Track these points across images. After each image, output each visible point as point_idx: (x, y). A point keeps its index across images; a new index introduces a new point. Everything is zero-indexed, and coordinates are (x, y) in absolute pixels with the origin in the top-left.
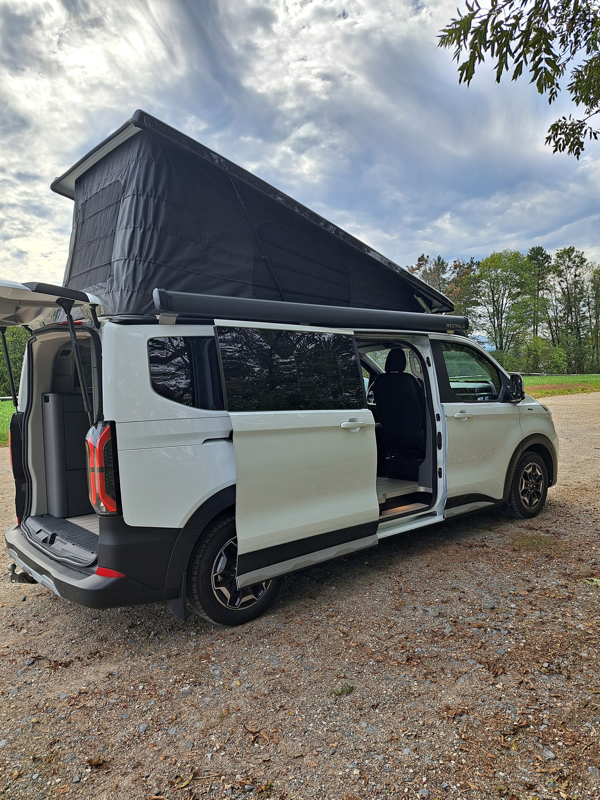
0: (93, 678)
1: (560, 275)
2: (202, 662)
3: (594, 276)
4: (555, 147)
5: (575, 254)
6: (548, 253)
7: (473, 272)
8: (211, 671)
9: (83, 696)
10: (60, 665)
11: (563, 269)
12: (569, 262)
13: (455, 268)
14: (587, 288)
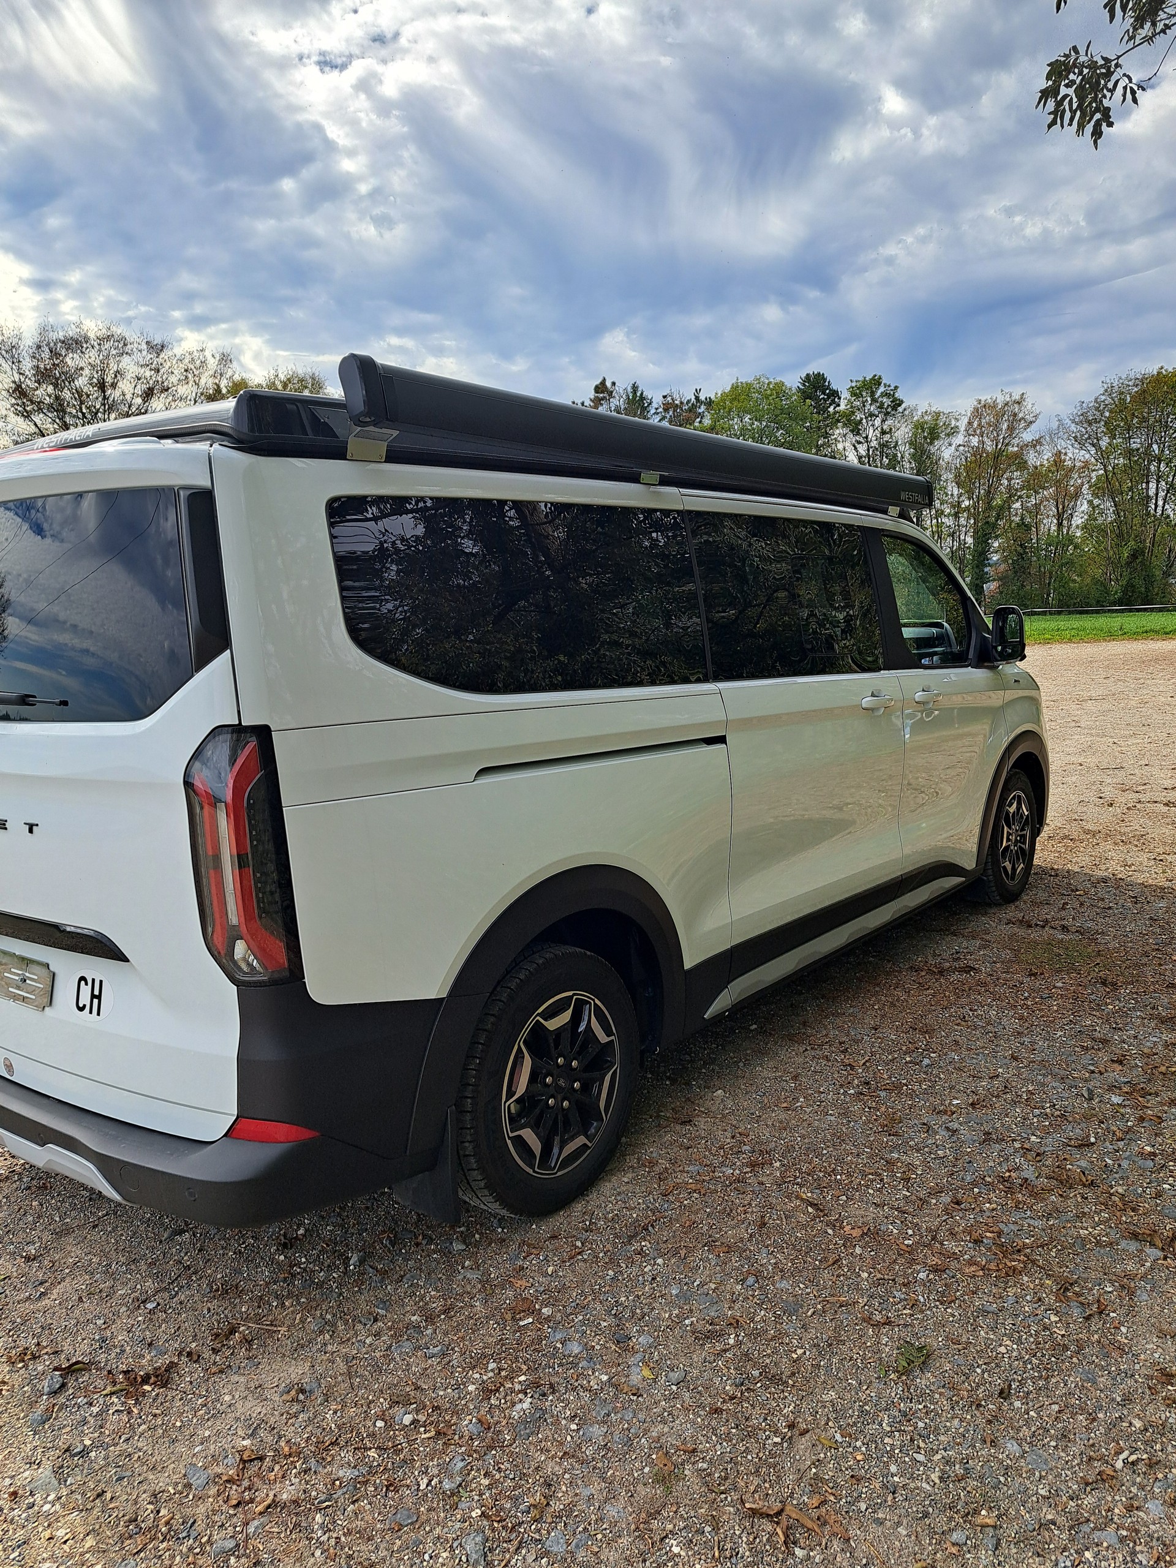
0: (254, 1409)
1: (856, 431)
2: (522, 1323)
3: (915, 435)
4: (1052, 116)
5: (882, 389)
6: (834, 387)
7: (698, 420)
8: (559, 1345)
9: (254, 1468)
10: (146, 1380)
11: (862, 419)
12: (871, 404)
13: (666, 410)
14: (902, 457)
